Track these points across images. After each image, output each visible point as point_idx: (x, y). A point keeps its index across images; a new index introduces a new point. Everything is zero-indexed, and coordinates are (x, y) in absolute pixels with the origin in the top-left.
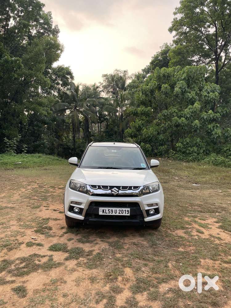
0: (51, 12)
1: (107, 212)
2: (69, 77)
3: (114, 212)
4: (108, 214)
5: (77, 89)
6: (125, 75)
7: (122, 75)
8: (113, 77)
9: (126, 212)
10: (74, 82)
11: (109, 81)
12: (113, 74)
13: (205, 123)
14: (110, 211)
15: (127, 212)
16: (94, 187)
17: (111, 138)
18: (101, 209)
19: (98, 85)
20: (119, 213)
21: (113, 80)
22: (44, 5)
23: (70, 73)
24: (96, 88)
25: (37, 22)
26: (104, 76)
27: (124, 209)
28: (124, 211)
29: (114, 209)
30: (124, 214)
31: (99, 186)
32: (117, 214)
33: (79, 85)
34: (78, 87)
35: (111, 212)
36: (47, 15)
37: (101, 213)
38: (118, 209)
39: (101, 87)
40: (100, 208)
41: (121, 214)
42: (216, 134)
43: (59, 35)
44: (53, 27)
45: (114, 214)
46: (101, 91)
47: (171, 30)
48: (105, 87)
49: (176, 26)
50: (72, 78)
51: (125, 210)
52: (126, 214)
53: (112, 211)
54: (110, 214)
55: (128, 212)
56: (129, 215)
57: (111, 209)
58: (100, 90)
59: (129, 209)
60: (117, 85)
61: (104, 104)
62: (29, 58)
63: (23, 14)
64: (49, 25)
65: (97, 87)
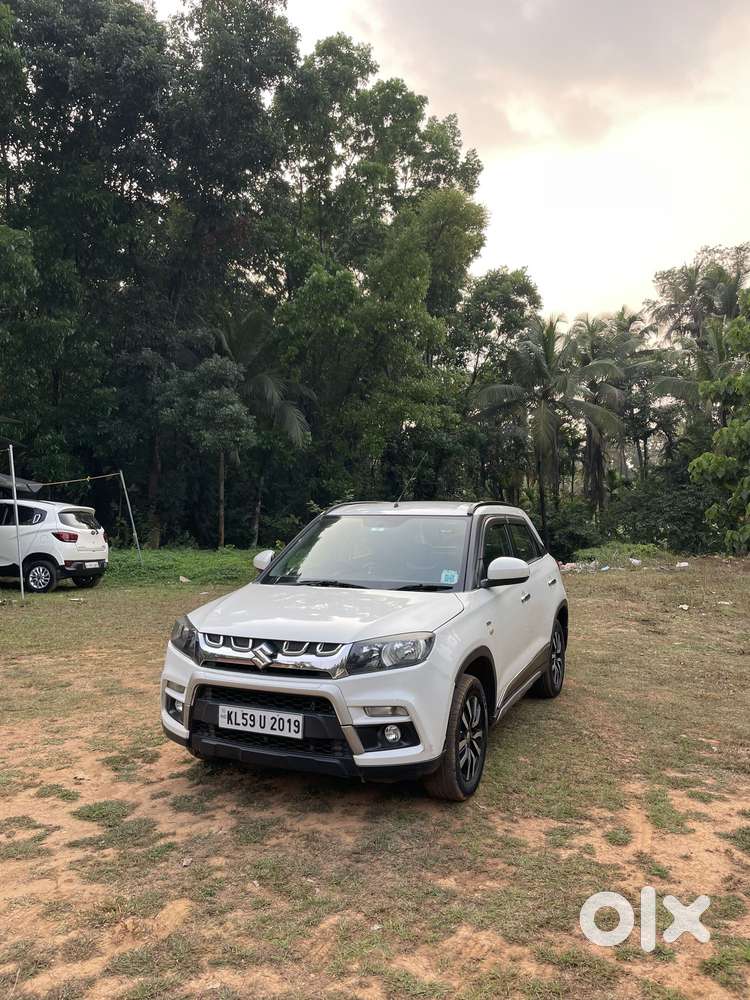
0: (455, 116)
1: (240, 720)
2: (523, 300)
3: (258, 723)
4: (241, 728)
5: (548, 336)
6: (739, 264)
7: (728, 264)
8: (689, 276)
9: (289, 725)
10: (539, 313)
11: (677, 295)
12: (690, 264)
14: (247, 717)
15: (293, 728)
16: (213, 638)
18: (224, 709)
20: (272, 728)
21: (691, 288)
22: (423, 100)
23: (526, 289)
24: (625, 322)
25: (415, 155)
26: (663, 278)
27: (286, 716)
28: (286, 721)
29: (258, 713)
30: (285, 733)
31: (226, 638)
32: (267, 731)
33: (554, 321)
34: (552, 327)
35: (249, 722)
36: (442, 128)
37: (223, 723)
38: (269, 714)
39: (647, 316)
40: (221, 707)
41: (277, 733)
43: (481, 177)
44: (462, 159)
45: (257, 729)
46: (646, 331)
48: (661, 315)
50: (535, 301)
51: (289, 721)
52: (293, 735)
53: (253, 721)
54: (248, 729)
55: (298, 727)
56: (299, 736)
57: (249, 711)
58: (643, 326)
59: (300, 718)
60: (708, 302)
61: (656, 371)
62: (385, 266)
64: (452, 157)
65: (633, 319)
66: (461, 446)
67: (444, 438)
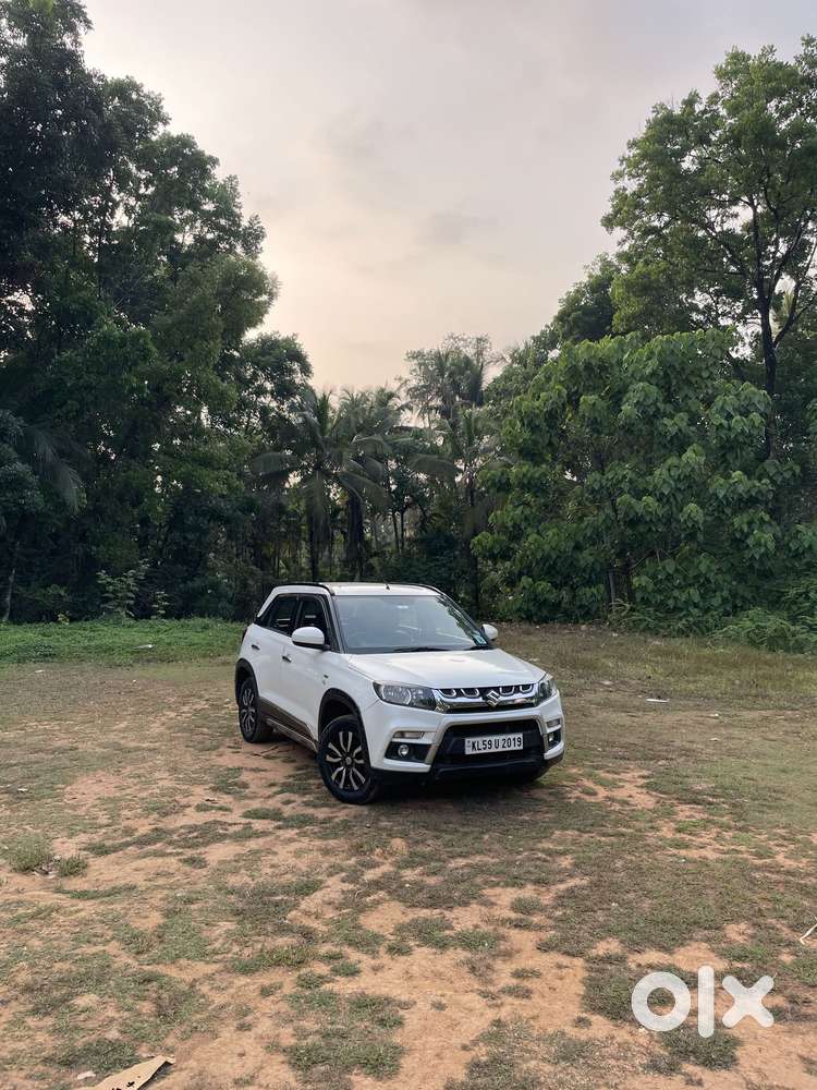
0: (235, 177)
1: (481, 746)
2: (296, 366)
3: (494, 746)
4: (483, 751)
5: (322, 407)
6: (479, 353)
7: (470, 352)
8: (440, 360)
9: (513, 742)
10: (310, 382)
11: (427, 374)
12: (443, 351)
13: (724, 512)
14: (487, 743)
15: (517, 743)
16: (447, 692)
17: (438, 560)
18: (469, 741)
19: (393, 386)
20: (503, 747)
21: (441, 368)
22: (215, 162)
23: (298, 357)
24: (385, 397)
25: (194, 210)
26: (414, 358)
27: (511, 736)
28: (511, 740)
29: (493, 738)
30: (512, 748)
31: (458, 690)
32: (500, 749)
33: (327, 394)
34: (325, 400)
35: (488, 746)
36: (223, 187)
37: (469, 751)
38: (501, 738)
39: (403, 394)
40: (466, 740)
41: (507, 749)
42: (758, 544)
43: (263, 244)
44: (245, 223)
45: (493, 750)
46: (402, 408)
47: (609, 222)
48: (418, 393)
49: (622, 213)
50: (306, 369)
51: (514, 739)
52: (517, 748)
53: (491, 745)
54: (487, 751)
55: (521, 742)
56: (521, 747)
57: (488, 739)
58: (400, 403)
59: (521, 736)
60: (456, 386)
61: (411, 449)
62: (174, 325)
63: (151, 189)
64: (234, 218)
65: (391, 396)
66: (240, 513)
67: (222, 505)
